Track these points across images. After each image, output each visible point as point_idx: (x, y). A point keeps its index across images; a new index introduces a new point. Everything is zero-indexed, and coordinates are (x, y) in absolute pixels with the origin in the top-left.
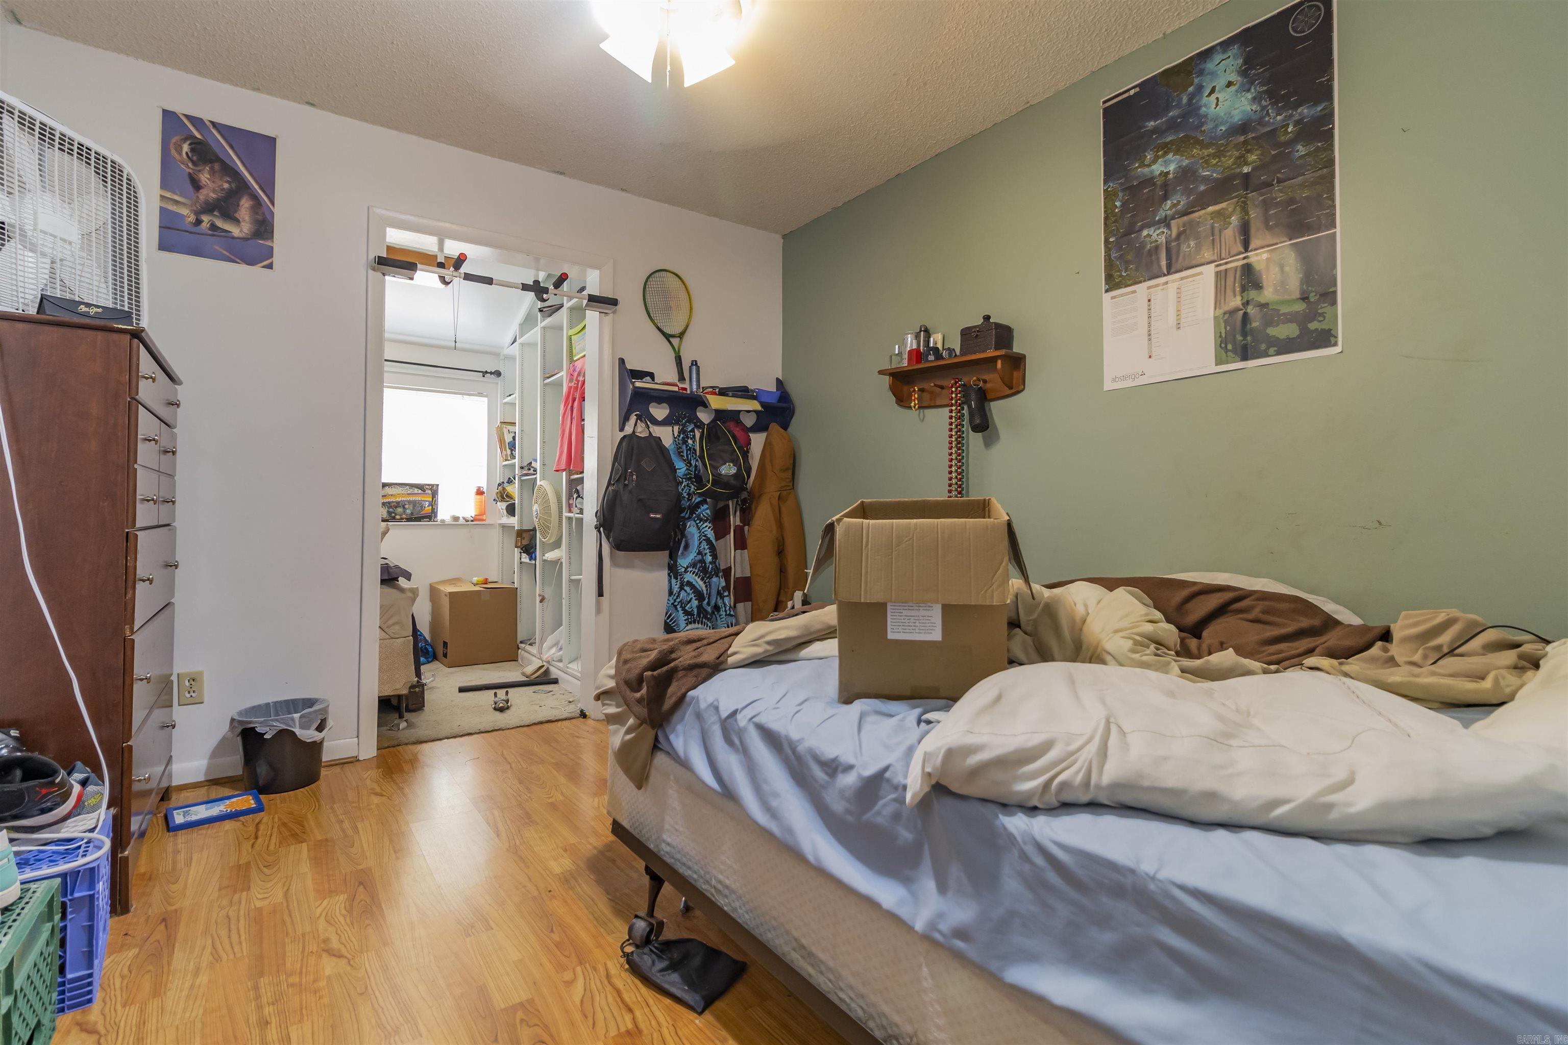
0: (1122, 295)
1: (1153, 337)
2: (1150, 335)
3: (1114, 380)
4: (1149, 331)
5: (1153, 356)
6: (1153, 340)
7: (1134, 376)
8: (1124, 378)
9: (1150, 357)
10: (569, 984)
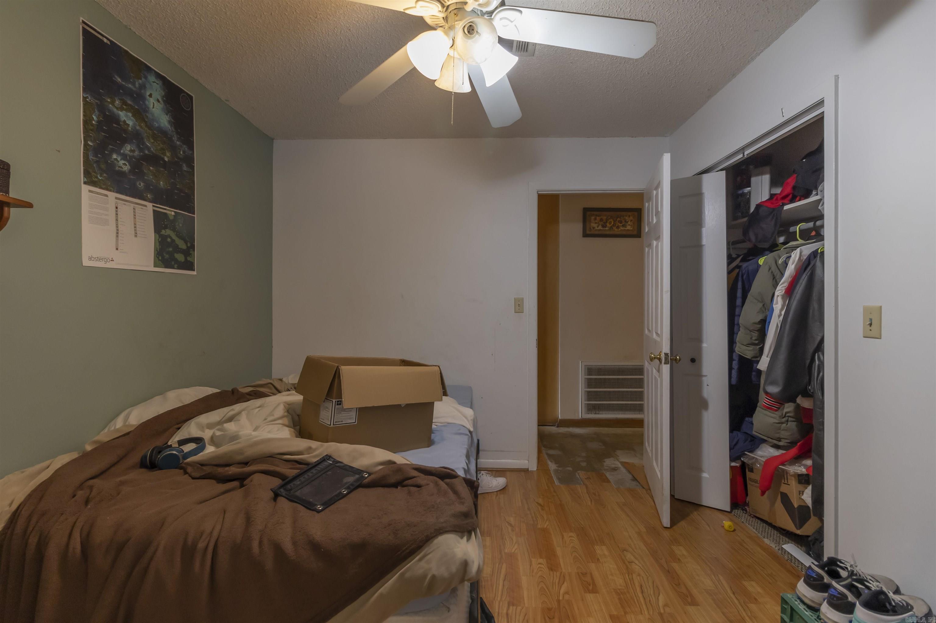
0: (98, 193)
1: (120, 235)
2: (117, 233)
3: (90, 258)
4: (118, 230)
5: (119, 249)
6: (120, 238)
7: (106, 260)
8: (99, 259)
9: (117, 249)
10: (567, 593)
